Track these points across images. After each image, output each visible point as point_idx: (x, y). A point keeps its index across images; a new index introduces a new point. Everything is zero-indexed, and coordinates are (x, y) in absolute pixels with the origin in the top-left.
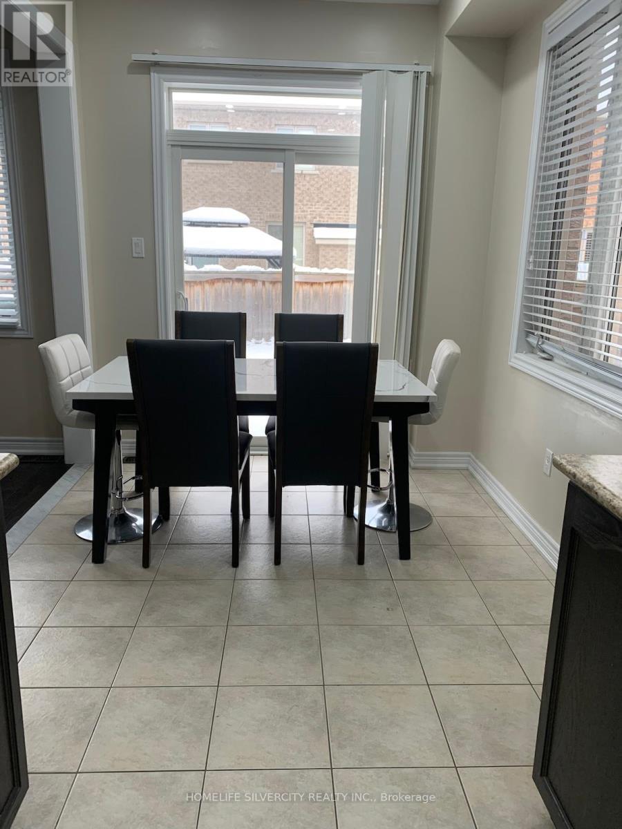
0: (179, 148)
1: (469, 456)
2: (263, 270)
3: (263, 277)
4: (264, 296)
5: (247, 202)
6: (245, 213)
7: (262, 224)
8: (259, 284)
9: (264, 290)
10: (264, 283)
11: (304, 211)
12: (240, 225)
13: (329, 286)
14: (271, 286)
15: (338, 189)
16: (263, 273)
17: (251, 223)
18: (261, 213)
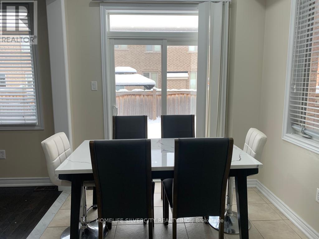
0: (113, 40)
1: (257, 181)
2: (143, 90)
3: (144, 93)
4: (144, 101)
5: (135, 64)
6: (135, 68)
7: (141, 73)
8: (142, 96)
9: (144, 98)
10: (144, 96)
11: (157, 67)
12: (133, 73)
13: (170, 96)
14: (147, 97)
15: (170, 58)
16: (143, 92)
17: (137, 72)
18: (140, 68)
